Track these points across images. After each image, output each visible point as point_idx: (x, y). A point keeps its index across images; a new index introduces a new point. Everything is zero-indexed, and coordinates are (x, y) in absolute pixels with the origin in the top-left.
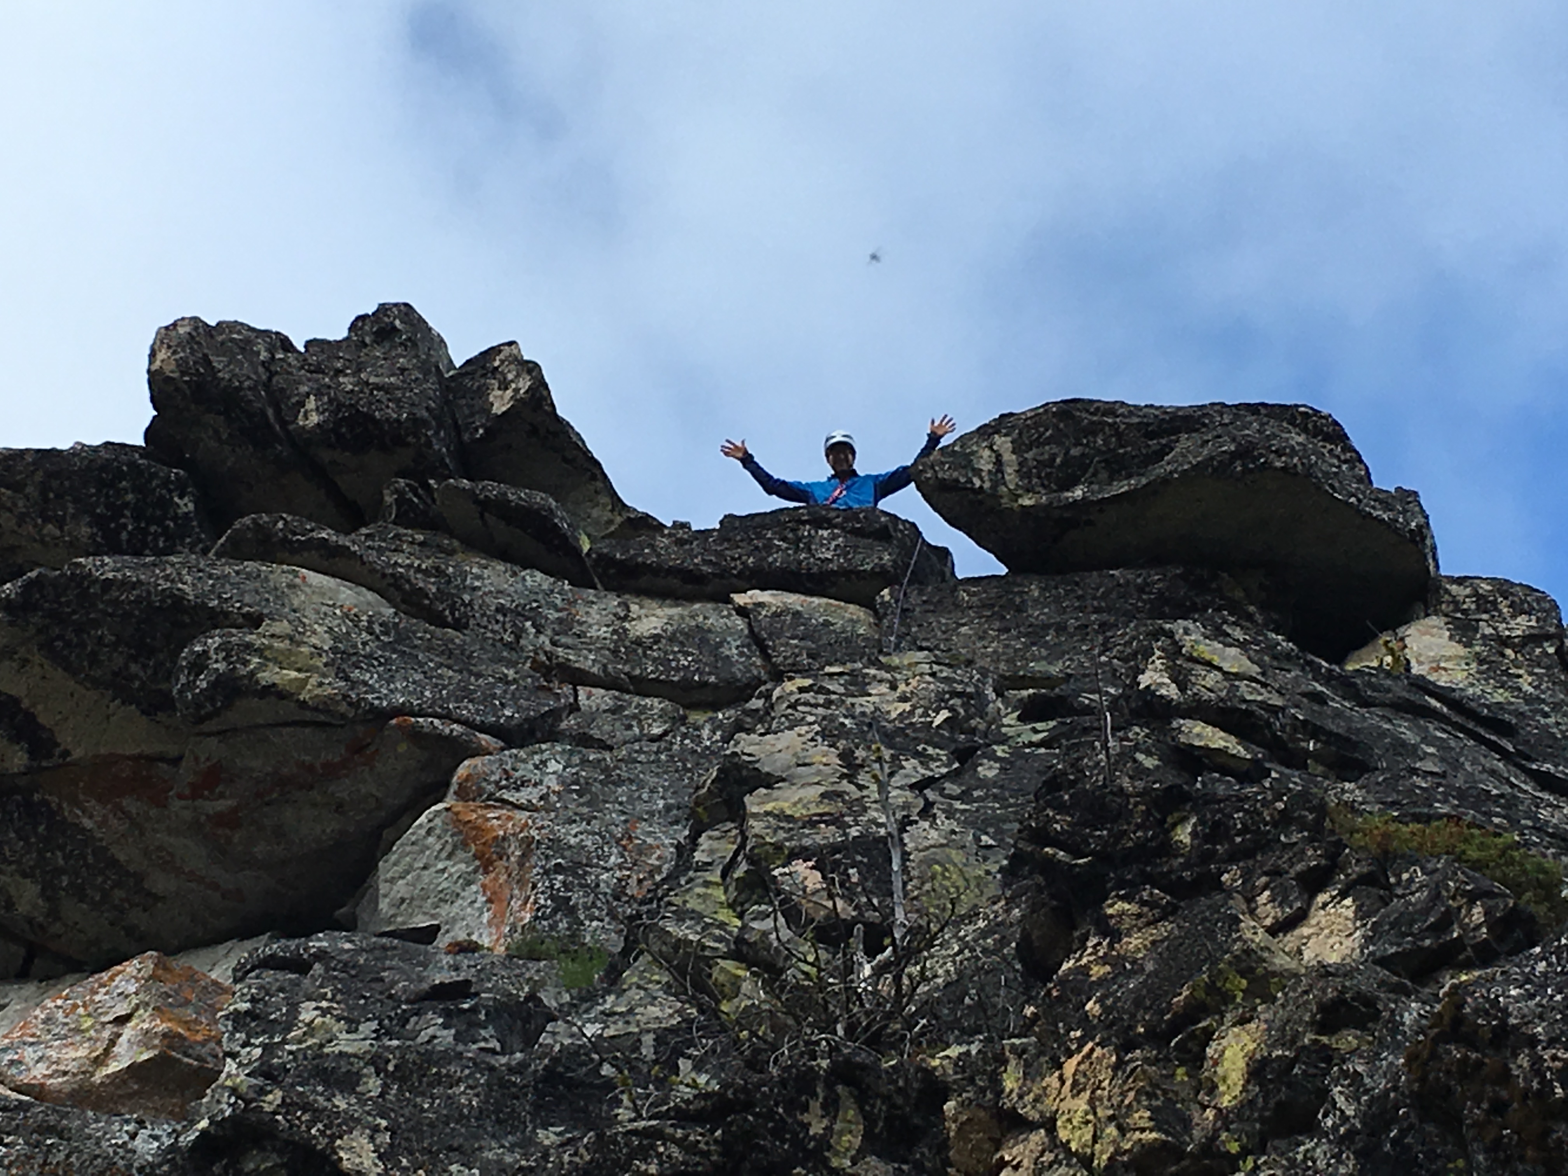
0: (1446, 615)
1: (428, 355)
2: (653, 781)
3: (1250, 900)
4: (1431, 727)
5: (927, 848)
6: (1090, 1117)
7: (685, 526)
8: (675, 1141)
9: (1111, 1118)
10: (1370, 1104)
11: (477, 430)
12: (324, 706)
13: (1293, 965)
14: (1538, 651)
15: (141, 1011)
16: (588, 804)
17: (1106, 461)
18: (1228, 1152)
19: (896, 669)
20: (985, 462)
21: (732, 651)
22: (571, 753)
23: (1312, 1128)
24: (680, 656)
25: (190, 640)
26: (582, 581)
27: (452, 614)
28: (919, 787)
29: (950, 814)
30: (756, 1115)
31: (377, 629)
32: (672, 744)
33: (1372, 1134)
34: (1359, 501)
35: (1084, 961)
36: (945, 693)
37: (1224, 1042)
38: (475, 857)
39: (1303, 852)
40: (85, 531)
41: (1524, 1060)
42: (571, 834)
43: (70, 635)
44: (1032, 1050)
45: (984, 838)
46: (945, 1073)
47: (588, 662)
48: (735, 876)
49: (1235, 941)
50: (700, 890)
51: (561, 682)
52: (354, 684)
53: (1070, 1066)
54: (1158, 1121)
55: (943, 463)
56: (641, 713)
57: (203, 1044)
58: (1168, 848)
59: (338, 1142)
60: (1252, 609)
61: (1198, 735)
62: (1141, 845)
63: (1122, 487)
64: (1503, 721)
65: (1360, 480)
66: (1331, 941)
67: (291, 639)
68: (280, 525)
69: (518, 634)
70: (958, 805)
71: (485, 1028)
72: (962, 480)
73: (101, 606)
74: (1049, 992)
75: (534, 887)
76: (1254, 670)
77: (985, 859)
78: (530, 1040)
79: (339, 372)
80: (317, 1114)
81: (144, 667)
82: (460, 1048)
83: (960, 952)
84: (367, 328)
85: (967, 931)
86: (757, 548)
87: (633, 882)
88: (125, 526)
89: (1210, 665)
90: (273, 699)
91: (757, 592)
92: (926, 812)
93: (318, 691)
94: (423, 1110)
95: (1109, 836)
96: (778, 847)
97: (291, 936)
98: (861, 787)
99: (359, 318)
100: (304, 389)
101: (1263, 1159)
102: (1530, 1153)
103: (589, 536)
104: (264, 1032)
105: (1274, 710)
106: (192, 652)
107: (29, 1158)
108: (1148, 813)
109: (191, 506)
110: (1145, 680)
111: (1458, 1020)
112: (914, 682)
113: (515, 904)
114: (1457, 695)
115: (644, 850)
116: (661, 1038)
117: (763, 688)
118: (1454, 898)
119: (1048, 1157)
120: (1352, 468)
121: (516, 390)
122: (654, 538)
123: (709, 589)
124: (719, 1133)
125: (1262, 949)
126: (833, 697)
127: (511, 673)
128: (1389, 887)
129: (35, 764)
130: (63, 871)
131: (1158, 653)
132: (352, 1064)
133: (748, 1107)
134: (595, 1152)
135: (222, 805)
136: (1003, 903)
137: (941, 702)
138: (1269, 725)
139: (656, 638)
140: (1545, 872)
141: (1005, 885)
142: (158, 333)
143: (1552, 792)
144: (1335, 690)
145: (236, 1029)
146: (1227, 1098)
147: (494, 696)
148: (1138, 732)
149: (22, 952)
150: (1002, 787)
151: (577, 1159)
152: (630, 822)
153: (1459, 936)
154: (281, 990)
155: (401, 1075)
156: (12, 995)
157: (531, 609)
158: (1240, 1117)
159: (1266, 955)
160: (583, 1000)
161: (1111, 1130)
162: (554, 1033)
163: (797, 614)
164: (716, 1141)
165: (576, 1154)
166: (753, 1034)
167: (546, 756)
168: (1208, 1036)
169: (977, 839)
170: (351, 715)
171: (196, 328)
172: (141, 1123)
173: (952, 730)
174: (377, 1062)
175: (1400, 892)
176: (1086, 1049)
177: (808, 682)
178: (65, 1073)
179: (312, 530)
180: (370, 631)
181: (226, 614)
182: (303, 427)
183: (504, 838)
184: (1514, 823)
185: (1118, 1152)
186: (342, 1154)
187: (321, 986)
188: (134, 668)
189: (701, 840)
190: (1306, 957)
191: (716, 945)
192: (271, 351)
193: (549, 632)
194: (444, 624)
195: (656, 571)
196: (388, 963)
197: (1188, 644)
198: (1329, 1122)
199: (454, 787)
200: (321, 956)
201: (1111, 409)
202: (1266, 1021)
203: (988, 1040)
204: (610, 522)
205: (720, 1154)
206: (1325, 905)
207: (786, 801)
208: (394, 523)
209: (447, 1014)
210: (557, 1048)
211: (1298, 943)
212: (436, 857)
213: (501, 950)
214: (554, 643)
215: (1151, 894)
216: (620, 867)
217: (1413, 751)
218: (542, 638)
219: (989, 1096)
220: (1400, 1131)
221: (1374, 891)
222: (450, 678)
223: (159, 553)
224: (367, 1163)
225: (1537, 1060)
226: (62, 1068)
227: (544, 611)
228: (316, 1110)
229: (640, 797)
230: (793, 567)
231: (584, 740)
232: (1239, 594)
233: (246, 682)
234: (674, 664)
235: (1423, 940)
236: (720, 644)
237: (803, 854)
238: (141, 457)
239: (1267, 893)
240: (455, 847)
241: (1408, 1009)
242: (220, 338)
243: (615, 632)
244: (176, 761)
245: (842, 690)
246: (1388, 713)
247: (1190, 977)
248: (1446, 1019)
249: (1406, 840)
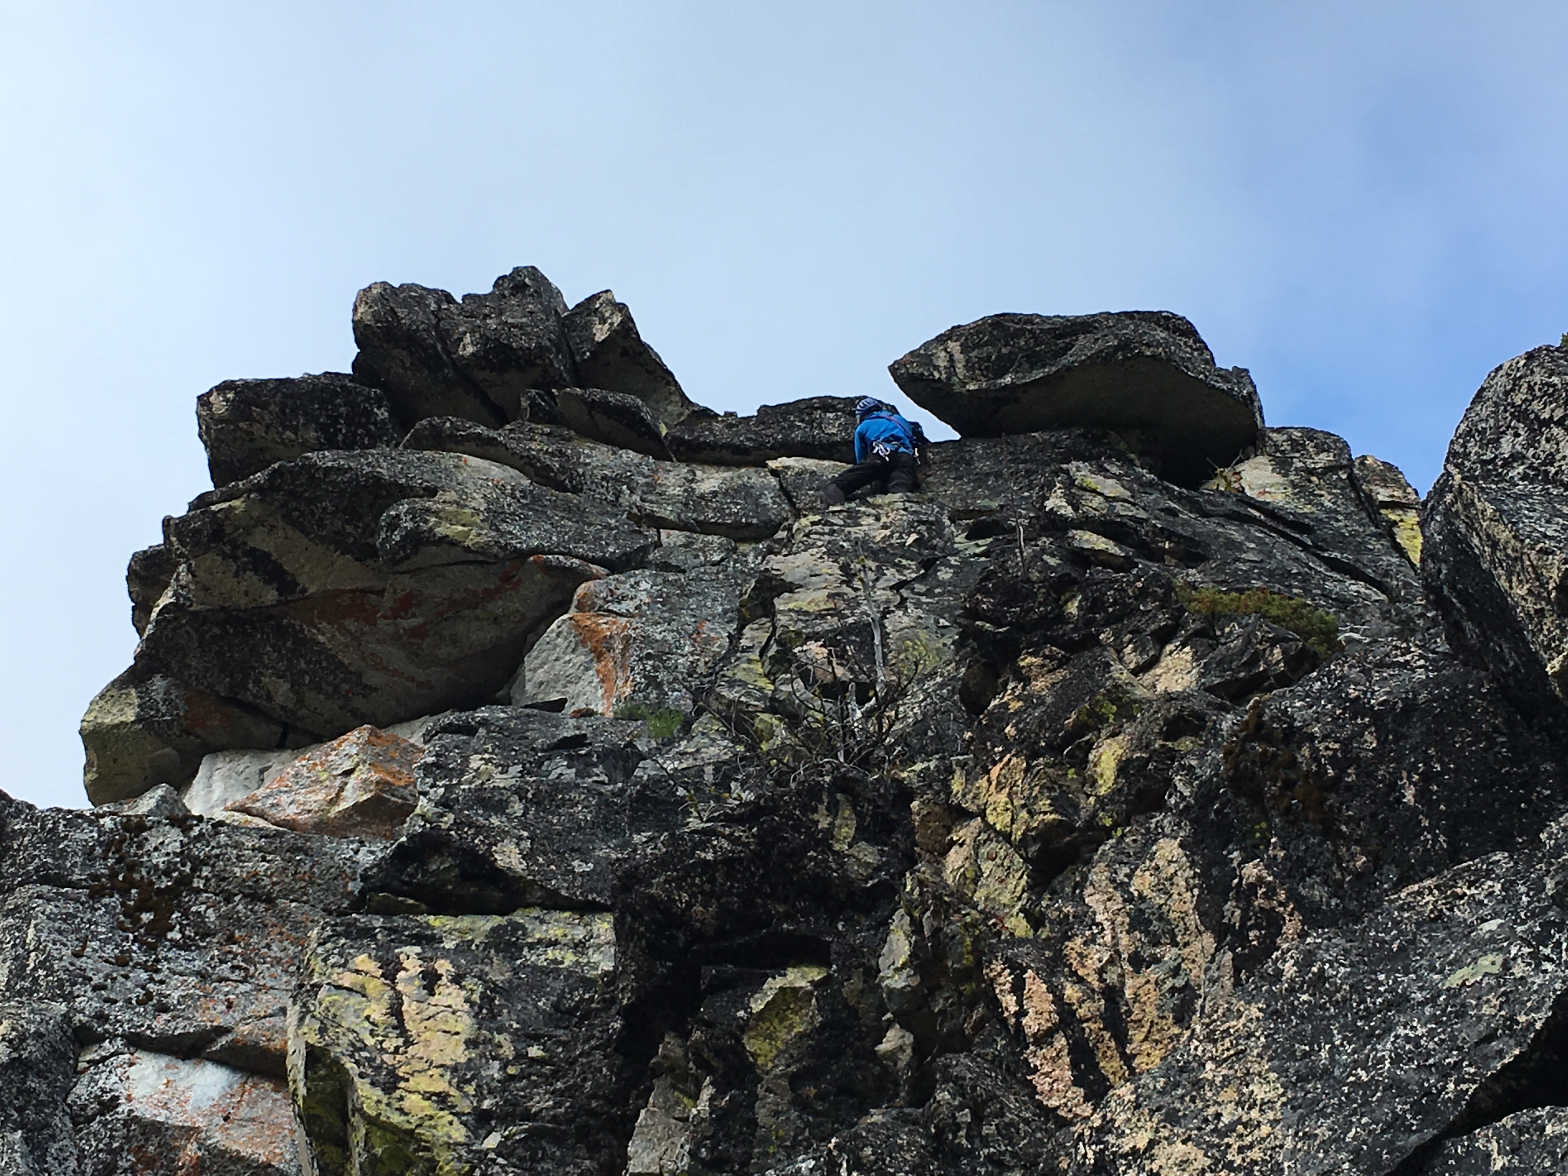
0: (1270, 455)
1: (549, 302)
2: (713, 593)
3: (1119, 651)
4: (1252, 530)
5: (902, 629)
6: (1009, 806)
7: (732, 414)
8: (724, 836)
9: (1023, 806)
10: (1199, 786)
11: (584, 353)
12: (483, 550)
13: (1148, 694)
14: (1335, 477)
15: (361, 767)
16: (670, 610)
17: (1027, 356)
18: (1104, 826)
19: (880, 506)
20: (942, 361)
21: (768, 500)
22: (656, 576)
23: (1161, 806)
24: (732, 506)
25: (387, 507)
26: (662, 456)
27: (571, 482)
28: (897, 587)
29: (918, 605)
30: (780, 816)
31: (518, 494)
32: (727, 567)
33: (1201, 808)
34: (1206, 377)
35: (1005, 699)
36: (914, 521)
37: (1101, 750)
38: (591, 651)
39: (1156, 616)
40: (313, 434)
41: (1306, 751)
42: (657, 633)
43: (303, 507)
44: (971, 763)
45: (942, 621)
46: (911, 782)
47: (667, 512)
48: (769, 654)
49: (1107, 679)
50: (745, 666)
51: (648, 527)
52: (502, 534)
53: (995, 771)
54: (1057, 805)
55: (912, 363)
56: (705, 546)
57: (405, 787)
58: (1062, 618)
59: (494, 848)
60: (1133, 456)
61: (1087, 541)
62: (1043, 617)
63: (1038, 374)
64: (1303, 524)
65: (1207, 362)
66: (1176, 677)
67: (458, 504)
68: (448, 424)
69: (618, 494)
70: (924, 599)
71: (597, 767)
72: (926, 374)
73: (324, 486)
74: (980, 722)
75: (632, 670)
76: (1127, 494)
77: (943, 635)
78: (628, 773)
79: (486, 316)
80: (479, 829)
81: (357, 527)
82: (579, 781)
83: (924, 700)
84: (506, 285)
85: (929, 685)
86: (784, 428)
87: (701, 664)
88: (341, 430)
89: (1094, 491)
90: (445, 546)
91: (784, 458)
92: (902, 604)
93: (477, 539)
94: (552, 824)
95: (1021, 611)
96: (798, 633)
97: (462, 710)
98: (856, 590)
99: (499, 278)
100: (461, 329)
101: (1128, 829)
102: (1311, 815)
103: (666, 424)
104: (445, 777)
105: (1141, 521)
106: (389, 516)
107: (285, 869)
108: (1048, 594)
109: (386, 414)
110: (1049, 504)
111: (1260, 725)
112: (892, 515)
113: (620, 683)
114: (1270, 507)
115: (709, 641)
116: (718, 766)
117: (786, 524)
118: (1260, 643)
119: (984, 836)
120: (1201, 354)
121: (612, 324)
122: (710, 424)
123: (750, 458)
124: (755, 829)
125: (1127, 684)
126: (836, 528)
127: (612, 522)
128: (1216, 638)
129: (283, 598)
130: (306, 672)
131: (1058, 485)
132: (502, 794)
133: (774, 811)
134: (669, 846)
135: (414, 622)
136: (953, 664)
137: (911, 528)
138: (1137, 531)
139: (715, 494)
140: (1325, 622)
141: (957, 652)
142: (358, 294)
143: (1339, 572)
144: (1183, 506)
145: (426, 776)
146: (1104, 788)
147: (601, 538)
148: (1045, 541)
149: (279, 729)
150: (955, 586)
151: (656, 851)
152: (699, 621)
153: (1264, 670)
154: (457, 747)
155: (537, 801)
156: (274, 760)
157: (627, 477)
158: (1112, 801)
159: (1129, 688)
160: (664, 745)
161: (1024, 814)
162: (645, 768)
163: (813, 473)
164: (753, 835)
165: (655, 848)
166: (780, 761)
167: (639, 578)
168: (1090, 746)
169: (937, 622)
170: (501, 555)
171: (385, 290)
172: (362, 843)
173: (919, 547)
174: (520, 792)
175: (1223, 640)
176: (1006, 759)
177: (817, 518)
178: (309, 811)
179: (470, 427)
180: (513, 496)
181: (412, 488)
182: (462, 356)
183: (611, 637)
184: (1307, 592)
185: (1028, 829)
186: (496, 856)
187: (484, 744)
188: (349, 529)
189: (745, 631)
190: (1159, 689)
191: (756, 703)
192: (438, 303)
193: (640, 493)
194: (566, 490)
195: (713, 446)
196: (531, 726)
197: (1079, 478)
198: (1173, 801)
199: (575, 603)
200: (484, 722)
201: (1029, 319)
202: (1129, 734)
203: (942, 759)
204: (681, 414)
205: (756, 844)
206: (1171, 653)
207: (803, 601)
208: (529, 421)
209: (570, 758)
210: (646, 777)
211: (1153, 679)
212: (564, 653)
213: (611, 715)
214: (643, 500)
215: (1051, 650)
216: (692, 653)
217: (1239, 547)
218: (634, 497)
219: (943, 796)
220: (1221, 804)
221: (1205, 640)
222: (570, 527)
223: (364, 447)
224: (515, 862)
225: (1315, 751)
226: (307, 807)
227: (636, 478)
228: (478, 827)
229: (705, 605)
230: (810, 440)
231: (666, 567)
232: (1122, 446)
233: (426, 534)
234: (727, 511)
235: (1239, 672)
236: (760, 496)
237: (815, 637)
238: (350, 381)
239: (1131, 646)
240: (577, 644)
241: (1225, 719)
242: (402, 296)
243: (686, 491)
244: (381, 593)
245: (842, 523)
246: (1222, 520)
247: (1076, 706)
248: (1251, 726)
249: (1226, 605)
